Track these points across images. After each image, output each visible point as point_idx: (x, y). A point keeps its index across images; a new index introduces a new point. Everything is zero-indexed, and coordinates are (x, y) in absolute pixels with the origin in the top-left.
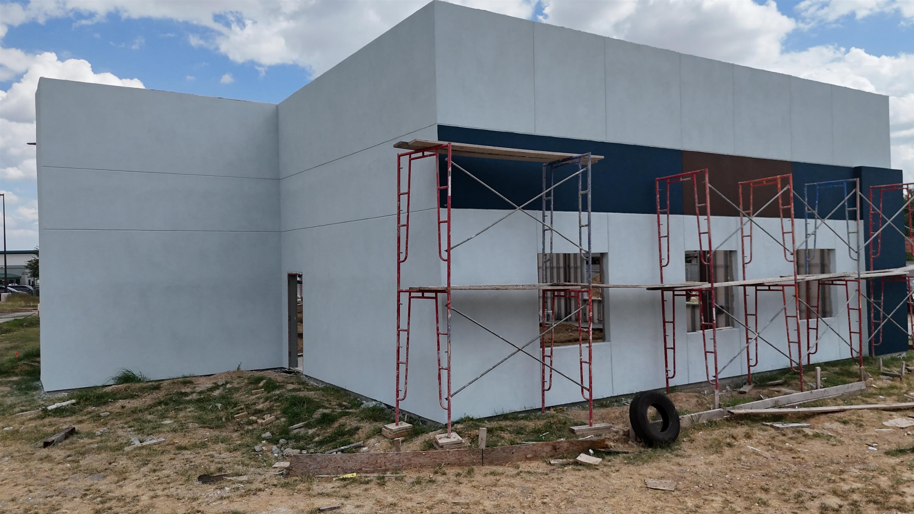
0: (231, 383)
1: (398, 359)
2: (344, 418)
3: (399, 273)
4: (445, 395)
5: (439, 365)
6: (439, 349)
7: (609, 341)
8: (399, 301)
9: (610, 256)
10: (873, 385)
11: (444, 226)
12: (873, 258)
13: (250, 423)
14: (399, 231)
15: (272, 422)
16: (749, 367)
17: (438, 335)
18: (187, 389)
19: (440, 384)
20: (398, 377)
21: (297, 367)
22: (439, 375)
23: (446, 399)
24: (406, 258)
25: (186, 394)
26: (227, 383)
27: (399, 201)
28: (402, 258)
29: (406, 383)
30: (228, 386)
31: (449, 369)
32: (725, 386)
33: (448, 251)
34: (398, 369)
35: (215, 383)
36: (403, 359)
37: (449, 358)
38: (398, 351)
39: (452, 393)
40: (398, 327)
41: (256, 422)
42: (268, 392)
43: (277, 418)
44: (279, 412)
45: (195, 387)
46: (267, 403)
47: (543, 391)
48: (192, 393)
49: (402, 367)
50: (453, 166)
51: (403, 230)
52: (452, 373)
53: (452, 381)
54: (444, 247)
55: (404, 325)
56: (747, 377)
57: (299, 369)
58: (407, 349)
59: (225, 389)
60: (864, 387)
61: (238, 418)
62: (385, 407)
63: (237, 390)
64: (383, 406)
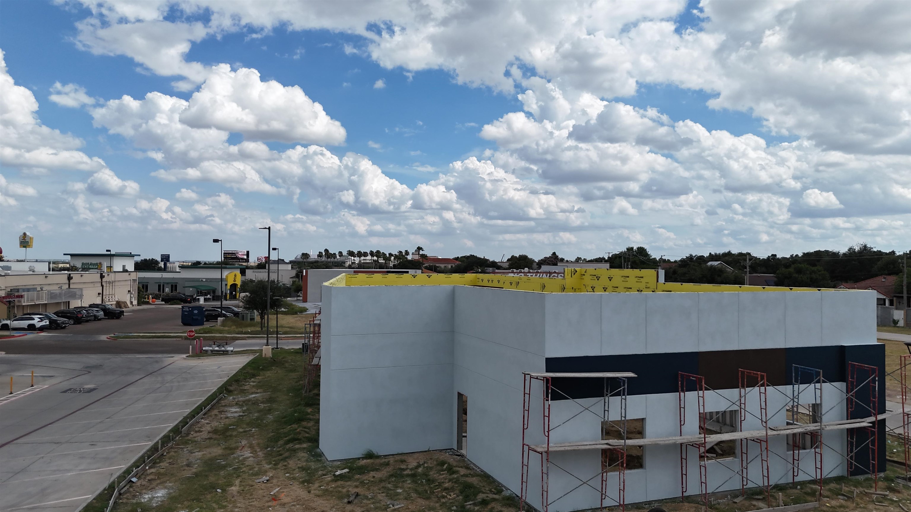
0: (427, 463)
1: (522, 479)
2: (493, 503)
3: (523, 434)
4: (545, 504)
5: (543, 488)
6: (542, 480)
7: (645, 469)
8: (523, 449)
9: (647, 419)
10: (827, 504)
11: (546, 419)
12: (851, 411)
13: (444, 497)
14: (524, 412)
15: (455, 498)
16: (743, 485)
17: (542, 473)
18: (403, 467)
19: (543, 498)
20: (522, 488)
21: (462, 450)
22: (543, 494)
23: (546, 507)
24: (527, 428)
25: (404, 470)
26: (425, 463)
27: (524, 396)
28: (525, 427)
29: (526, 493)
30: (426, 465)
31: (547, 492)
32: (727, 496)
33: (548, 432)
34: (522, 484)
35: (418, 463)
36: (525, 480)
37: (547, 486)
38: (522, 475)
39: (548, 504)
40: (523, 463)
41: (446, 497)
42: (451, 475)
43: (458, 496)
44: (458, 492)
45: (408, 465)
46: (450, 483)
47: (602, 499)
48: (407, 469)
49: (524, 484)
50: (552, 389)
51: (526, 412)
52: (548, 494)
53: (548, 498)
54: (546, 429)
55: (525, 462)
56: (742, 490)
57: (463, 452)
58: (527, 475)
59: (424, 467)
60: (817, 506)
61: (436, 492)
62: (515, 496)
63: (431, 468)
64: (514, 495)
